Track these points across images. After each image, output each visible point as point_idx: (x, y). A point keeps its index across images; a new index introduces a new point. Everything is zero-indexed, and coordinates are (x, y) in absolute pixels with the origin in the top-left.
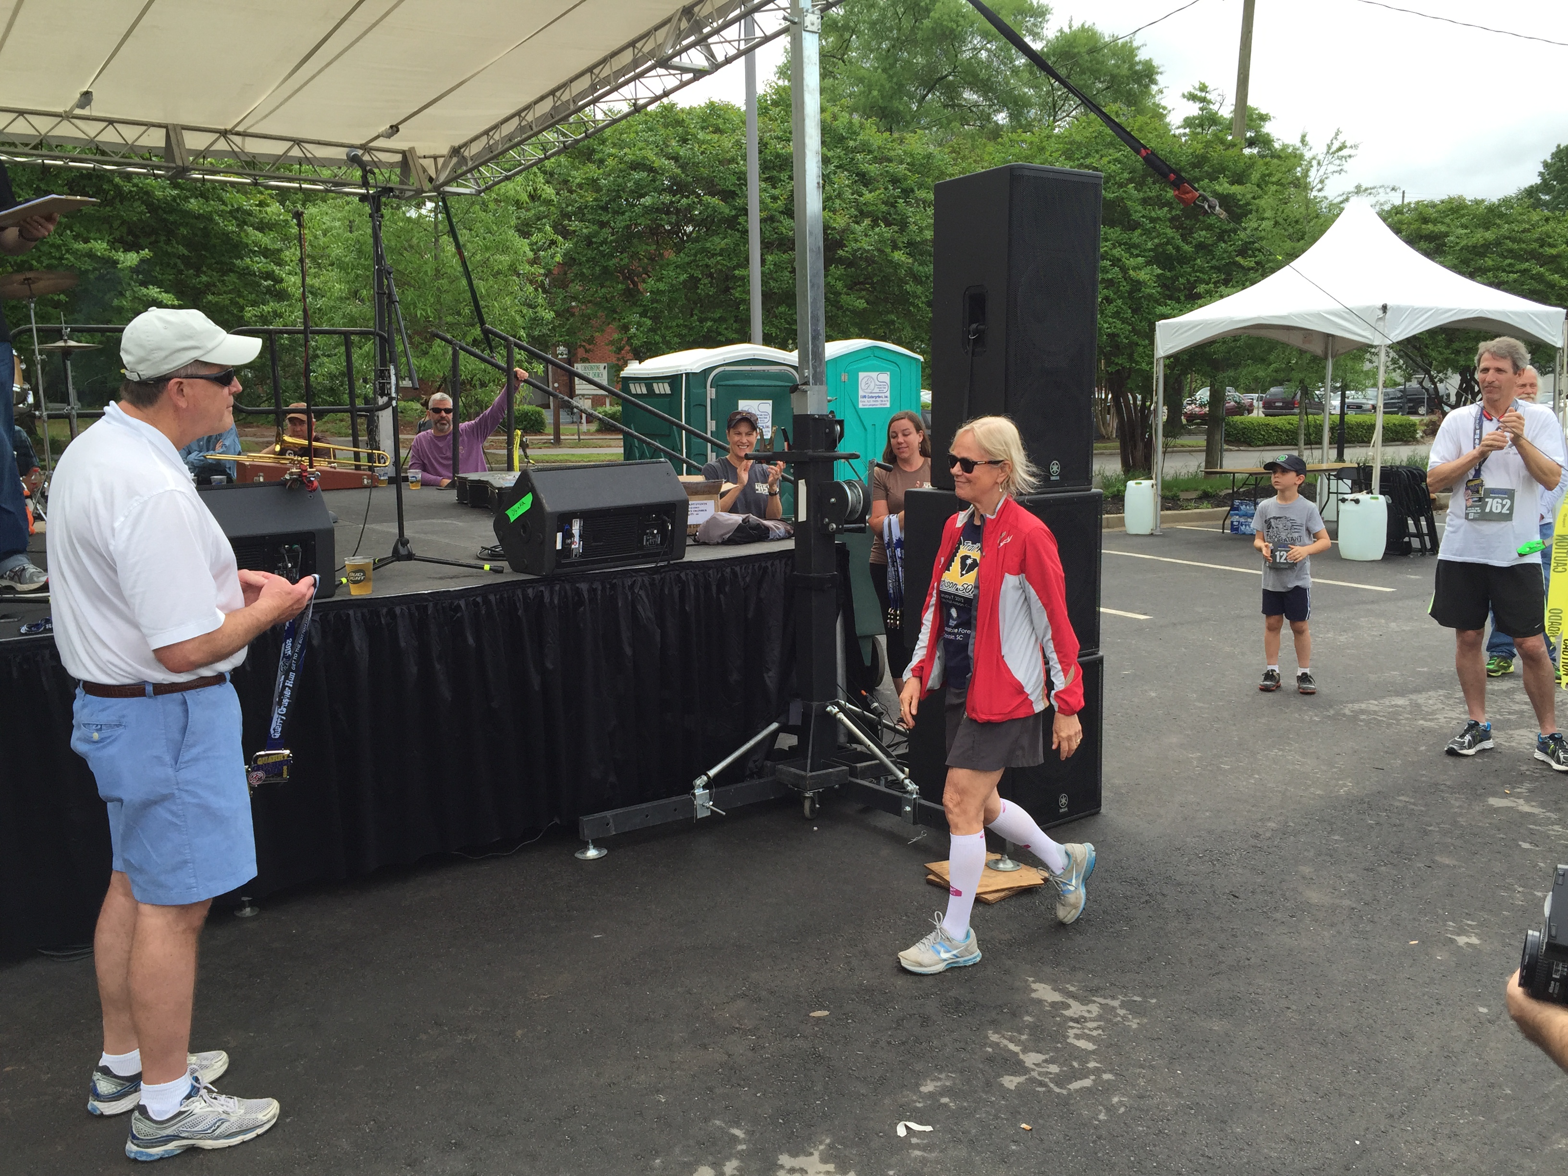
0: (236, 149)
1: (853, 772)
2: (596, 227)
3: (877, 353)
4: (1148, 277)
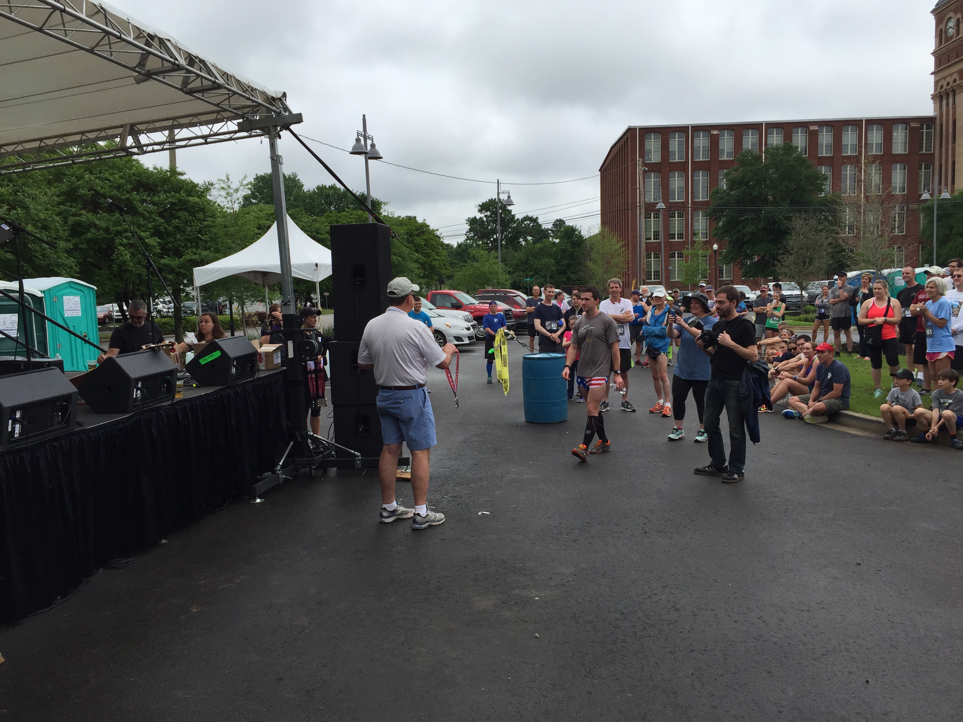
3: (72, 286)
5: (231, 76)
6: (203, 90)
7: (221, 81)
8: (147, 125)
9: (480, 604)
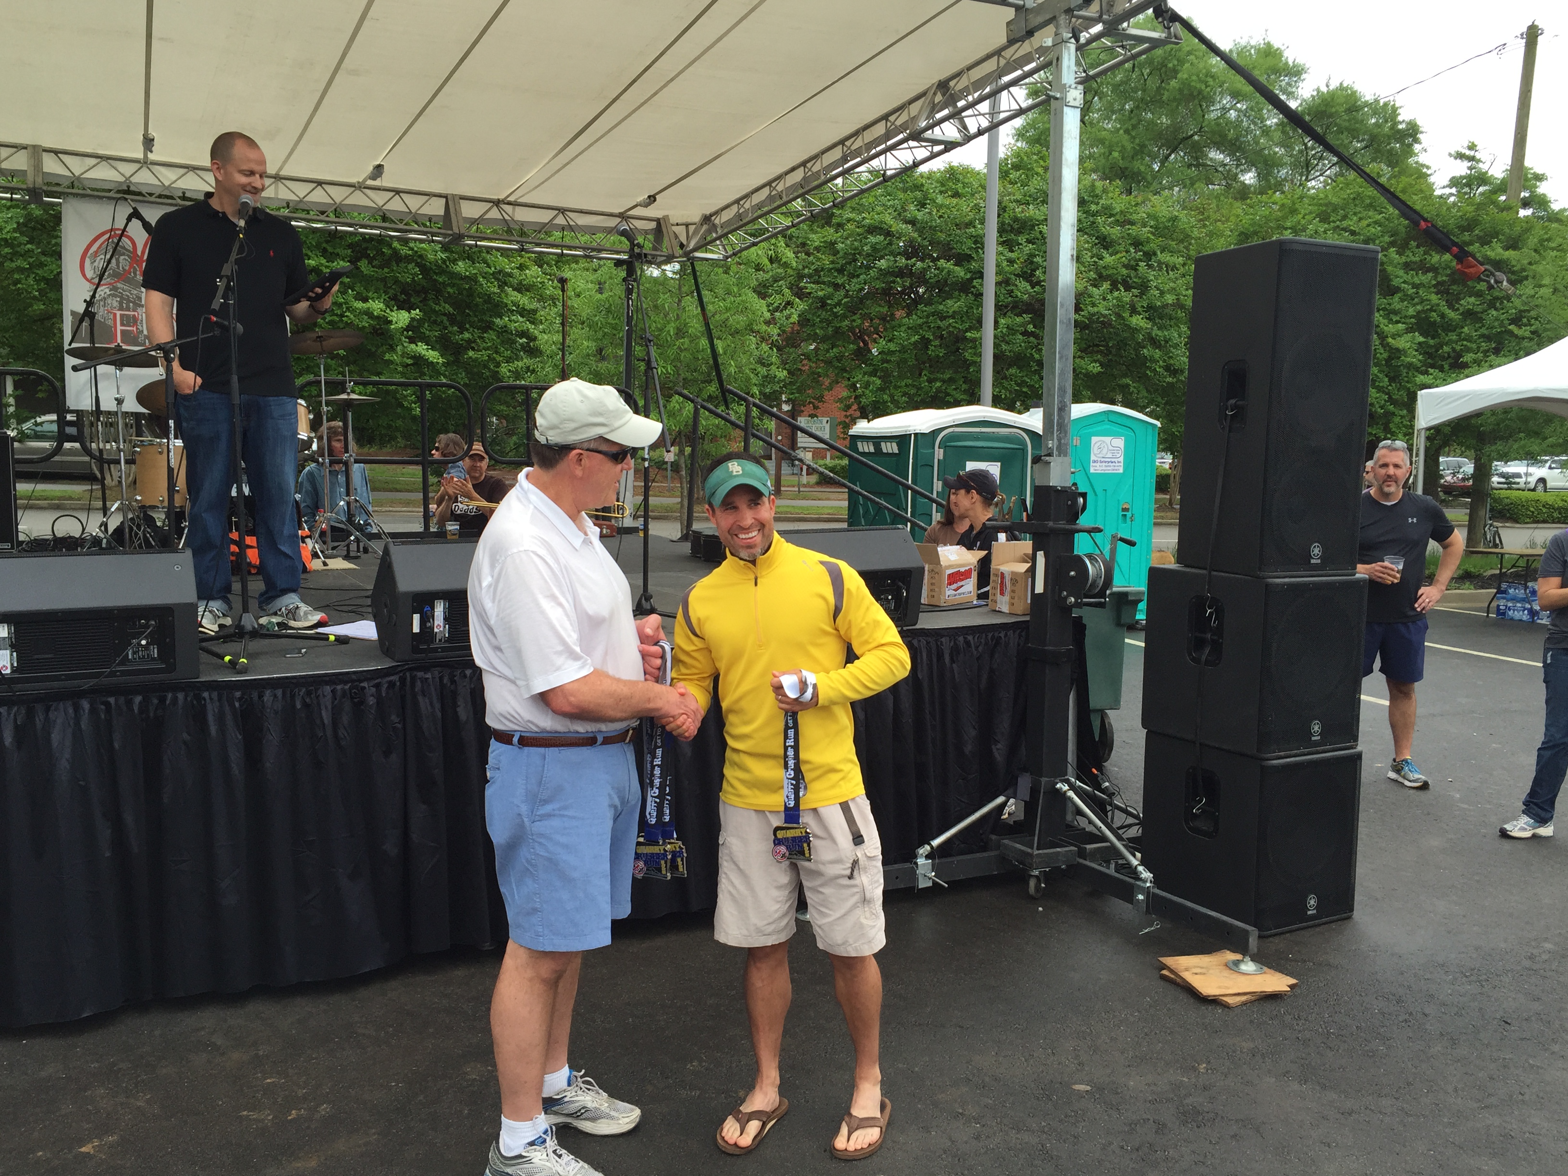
0: (507, 217)
1: (1082, 853)
2: (831, 290)
3: (1112, 418)
4: (1408, 345)
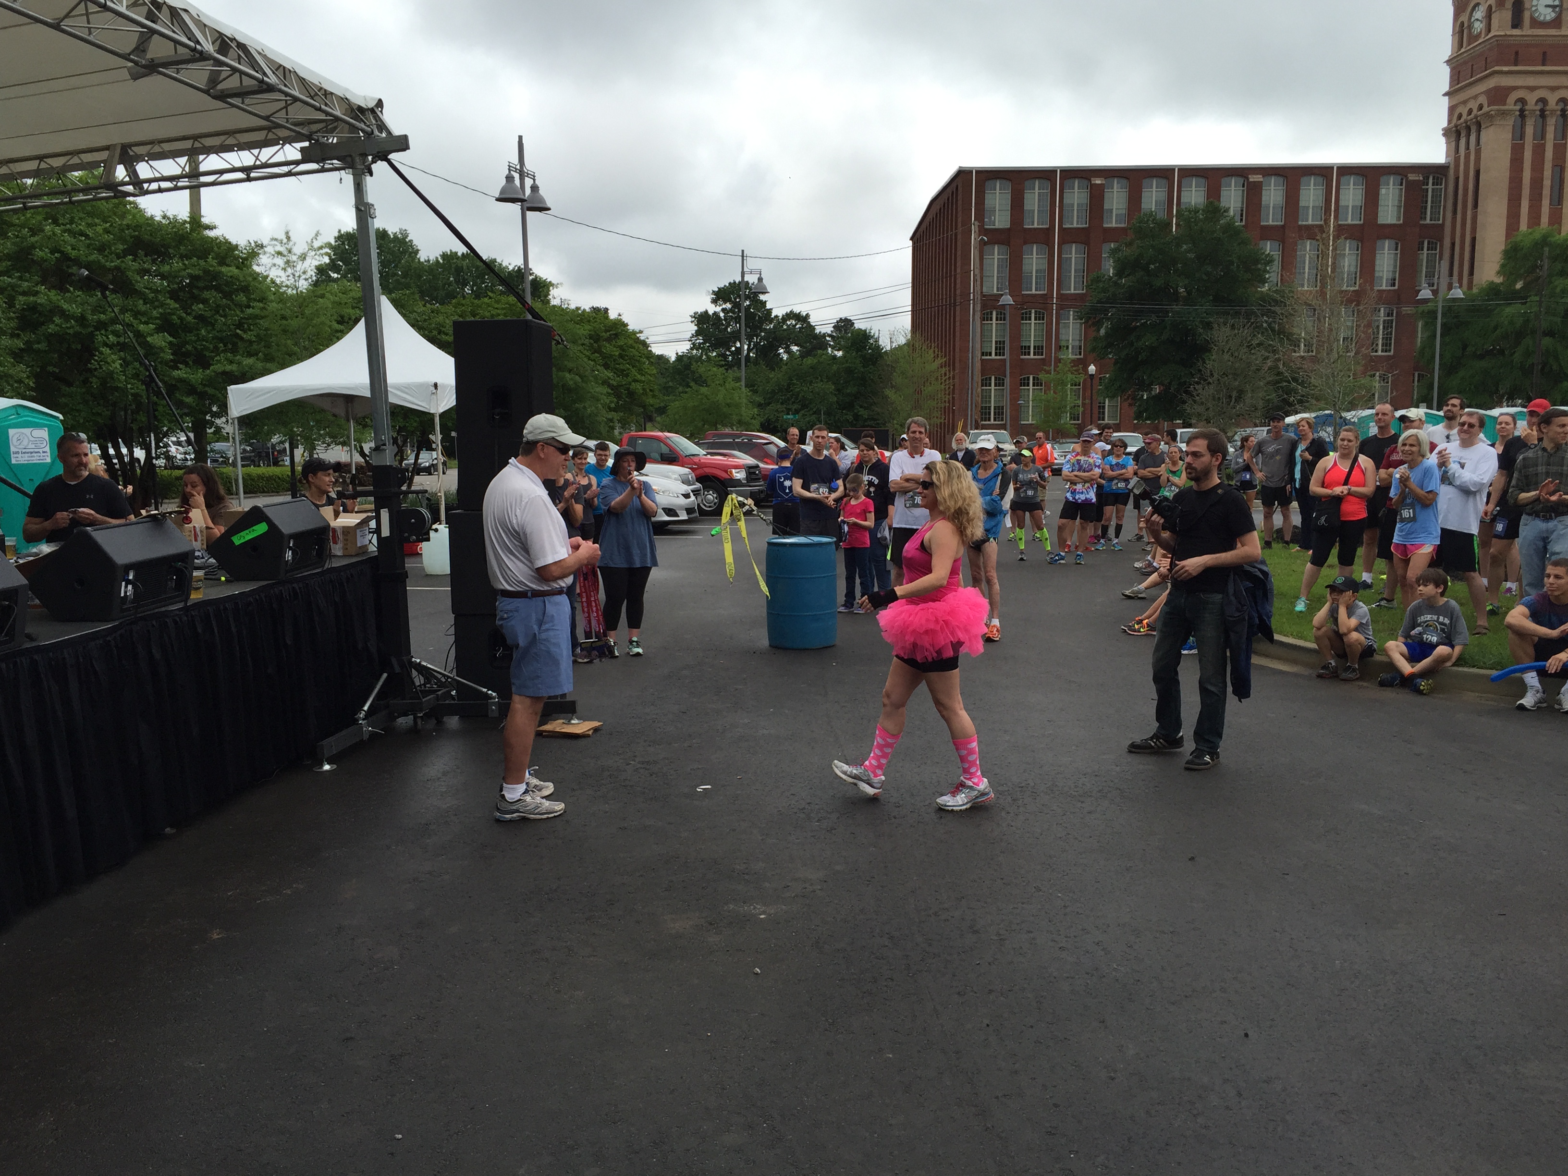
5: (290, 71)
6: (242, 94)
7: (272, 79)
8: (150, 146)
9: (672, 925)
